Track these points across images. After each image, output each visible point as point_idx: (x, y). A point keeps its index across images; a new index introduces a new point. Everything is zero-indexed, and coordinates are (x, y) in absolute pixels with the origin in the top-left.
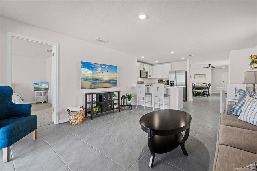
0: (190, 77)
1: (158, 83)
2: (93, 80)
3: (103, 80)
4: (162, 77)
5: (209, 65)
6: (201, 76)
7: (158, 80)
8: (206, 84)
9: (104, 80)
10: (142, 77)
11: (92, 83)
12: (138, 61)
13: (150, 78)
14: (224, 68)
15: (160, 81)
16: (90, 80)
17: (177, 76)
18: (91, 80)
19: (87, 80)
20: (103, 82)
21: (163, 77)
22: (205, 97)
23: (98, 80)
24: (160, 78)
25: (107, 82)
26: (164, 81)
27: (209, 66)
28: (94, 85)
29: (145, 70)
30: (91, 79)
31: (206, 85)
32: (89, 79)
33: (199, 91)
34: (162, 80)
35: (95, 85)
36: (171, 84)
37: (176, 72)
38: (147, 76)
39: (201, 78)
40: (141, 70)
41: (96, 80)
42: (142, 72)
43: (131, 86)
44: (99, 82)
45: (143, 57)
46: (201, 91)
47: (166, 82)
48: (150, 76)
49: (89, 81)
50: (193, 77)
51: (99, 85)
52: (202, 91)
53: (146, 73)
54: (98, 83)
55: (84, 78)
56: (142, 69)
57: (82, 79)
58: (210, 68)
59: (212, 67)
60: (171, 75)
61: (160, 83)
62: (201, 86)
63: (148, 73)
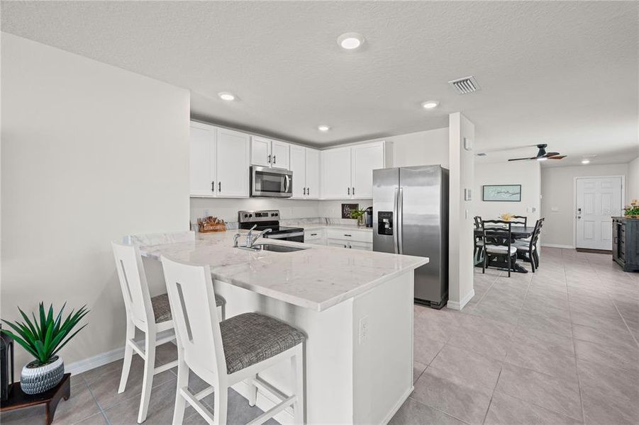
0: (466, 195)
1: (344, 216)
5: (542, 147)
6: (503, 189)
7: (343, 205)
8: (523, 220)
13: (308, 197)
14: (586, 162)
15: (350, 210)
17: (407, 191)
21: (357, 196)
22: (523, 271)
24: (351, 199)
26: (363, 213)
27: (542, 153)
29: (279, 165)
31: (525, 223)
33: (502, 249)
34: (355, 206)
36: (381, 224)
37: (400, 174)
39: (506, 197)
40: (255, 163)
42: (257, 173)
46: (509, 251)
47: (368, 213)
48: (306, 191)
50: (476, 194)
52: (513, 250)
53: (285, 177)
58: (545, 159)
59: (550, 155)
60: (383, 187)
61: (349, 218)
62: (509, 230)
63: (290, 177)
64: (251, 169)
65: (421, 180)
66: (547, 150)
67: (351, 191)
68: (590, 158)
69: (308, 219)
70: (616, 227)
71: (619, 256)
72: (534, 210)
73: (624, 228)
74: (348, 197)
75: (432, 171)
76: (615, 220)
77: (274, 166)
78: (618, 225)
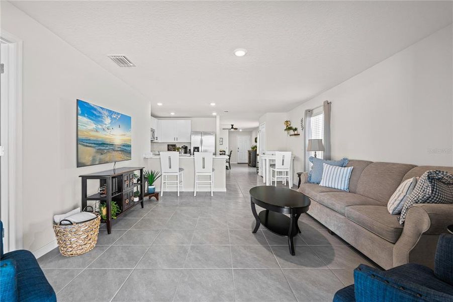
1: (168, 150)
2: (97, 144)
3: (112, 145)
4: (176, 141)
5: (232, 125)
7: (168, 145)
9: (115, 145)
11: (97, 152)
13: (157, 141)
14: (241, 130)
15: (172, 147)
16: (93, 145)
18: (95, 144)
19: (88, 144)
20: (114, 150)
21: (178, 141)
23: (105, 144)
24: (172, 141)
25: (121, 151)
26: (179, 148)
27: (232, 128)
28: (99, 157)
30: (95, 142)
32: (91, 142)
34: (175, 145)
35: (102, 157)
37: (202, 133)
38: (154, 138)
41: (103, 144)
43: (144, 156)
44: (107, 148)
45: (160, 104)
47: (184, 148)
48: (157, 138)
49: (91, 147)
51: (108, 157)
53: (153, 132)
54: (105, 151)
55: (82, 140)
57: (79, 141)
58: (233, 130)
59: (235, 129)
60: (195, 137)
61: (171, 151)
67: (176, 139)
72: (226, 148)
74: (174, 142)
75: (212, 133)
76: (249, 151)
78: (250, 153)
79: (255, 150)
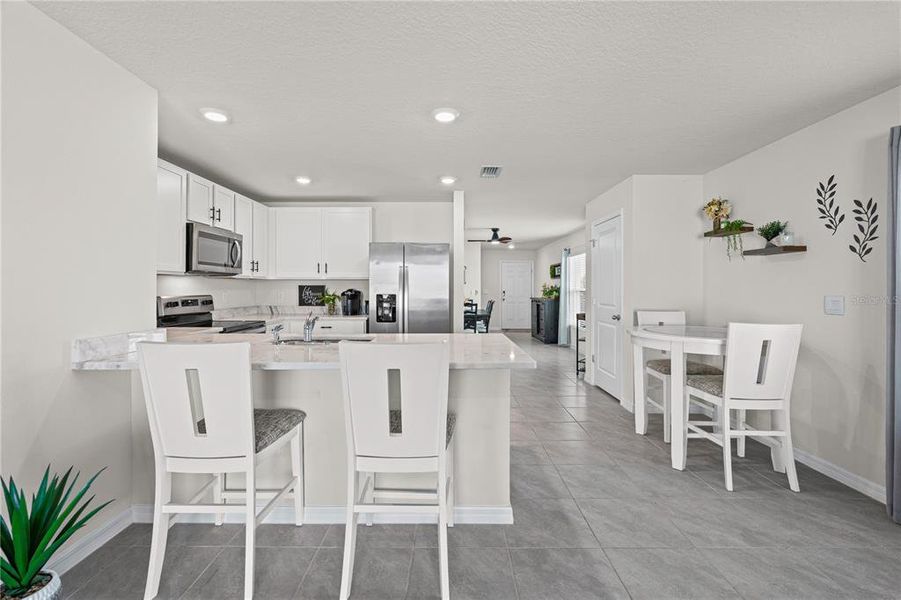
1: (302, 303)
4: (323, 276)
5: (495, 230)
7: (301, 288)
10: (199, 273)
12: (165, 154)
13: (256, 275)
14: (511, 247)
15: (312, 295)
17: (413, 269)
21: (330, 275)
24: (311, 276)
26: (336, 297)
27: (495, 237)
29: (225, 224)
34: (321, 289)
37: (405, 250)
38: (235, 262)
40: (193, 218)
42: (201, 234)
45: (216, 117)
47: (349, 297)
48: (255, 266)
53: (233, 243)
56: (201, 217)
58: (498, 243)
59: (502, 240)
60: (383, 265)
61: (310, 304)
62: (476, 313)
63: (240, 243)
64: (189, 227)
65: (430, 258)
66: (500, 235)
67: (322, 269)
68: (516, 244)
69: (245, 308)
70: (536, 306)
71: (538, 332)
72: (476, 292)
73: (542, 307)
74: (317, 276)
75: (439, 249)
76: (534, 300)
77: (218, 224)
78: (537, 305)
79: (553, 297)
